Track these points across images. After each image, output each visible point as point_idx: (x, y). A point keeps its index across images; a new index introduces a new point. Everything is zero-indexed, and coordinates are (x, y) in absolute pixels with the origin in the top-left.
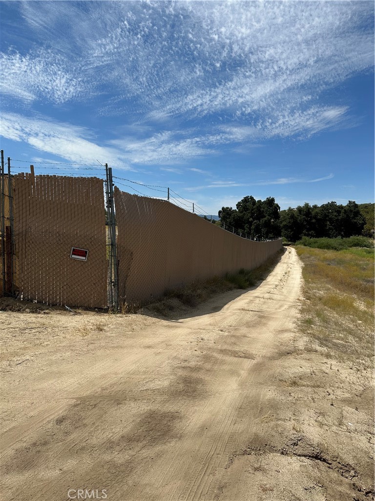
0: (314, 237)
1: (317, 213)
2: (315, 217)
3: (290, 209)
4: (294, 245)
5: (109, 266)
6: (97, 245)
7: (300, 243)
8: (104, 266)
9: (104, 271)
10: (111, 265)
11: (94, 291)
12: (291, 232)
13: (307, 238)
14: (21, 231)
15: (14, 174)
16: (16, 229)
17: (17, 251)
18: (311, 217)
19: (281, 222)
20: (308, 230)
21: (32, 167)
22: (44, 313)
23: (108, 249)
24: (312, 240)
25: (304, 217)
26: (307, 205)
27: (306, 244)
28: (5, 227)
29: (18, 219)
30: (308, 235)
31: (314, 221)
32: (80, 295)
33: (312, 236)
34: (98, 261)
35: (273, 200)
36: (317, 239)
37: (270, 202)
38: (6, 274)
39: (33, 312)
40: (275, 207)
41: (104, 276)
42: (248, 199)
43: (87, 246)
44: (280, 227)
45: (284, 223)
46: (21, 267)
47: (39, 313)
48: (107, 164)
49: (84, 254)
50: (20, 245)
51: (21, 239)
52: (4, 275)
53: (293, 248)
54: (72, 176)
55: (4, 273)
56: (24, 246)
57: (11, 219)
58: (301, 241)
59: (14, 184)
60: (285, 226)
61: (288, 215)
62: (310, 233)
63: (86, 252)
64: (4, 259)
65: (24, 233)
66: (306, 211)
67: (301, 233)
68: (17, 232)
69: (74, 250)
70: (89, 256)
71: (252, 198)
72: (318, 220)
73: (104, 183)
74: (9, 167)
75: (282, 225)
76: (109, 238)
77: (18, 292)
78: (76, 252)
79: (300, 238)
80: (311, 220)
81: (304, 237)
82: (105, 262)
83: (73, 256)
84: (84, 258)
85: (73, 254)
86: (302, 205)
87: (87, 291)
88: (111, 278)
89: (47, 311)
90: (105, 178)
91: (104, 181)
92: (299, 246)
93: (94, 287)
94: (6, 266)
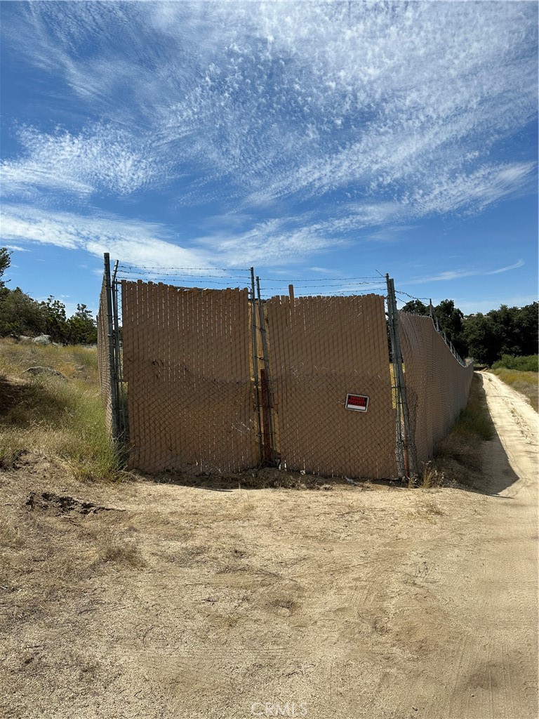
0: (519, 354)
1: (521, 320)
2: (519, 325)
3: (480, 315)
4: (490, 368)
5: (396, 417)
6: (380, 389)
7: (500, 365)
8: (391, 419)
9: (391, 425)
10: (400, 416)
11: (379, 455)
12: (483, 349)
13: (509, 357)
14: (279, 374)
15: (265, 298)
16: (272, 374)
17: (276, 402)
18: (512, 326)
19: (467, 336)
20: (510, 345)
21: (291, 288)
22: (326, 488)
23: (394, 392)
24: (518, 359)
25: (502, 325)
26: (504, 308)
27: (510, 366)
28: (259, 371)
29: (274, 359)
30: (510, 353)
31: (517, 331)
32: (361, 462)
33: (517, 354)
34: (382, 412)
35: (451, 304)
36: (525, 358)
37: (448, 307)
38: (263, 435)
39: (311, 488)
40: (456, 314)
41: (391, 433)
42: (414, 305)
43: (367, 390)
44: (465, 342)
45: (472, 337)
46: (281, 424)
47: (318, 489)
48: (388, 274)
49: (362, 402)
50: (280, 394)
51: (280, 386)
52: (261, 437)
53: (492, 373)
54: (342, 295)
55: (260, 433)
56: (284, 395)
57: (264, 360)
58: (500, 362)
59: (266, 312)
60: (474, 341)
61: (477, 324)
62: (513, 349)
63: (366, 399)
64: (259, 414)
65: (284, 378)
66: (505, 317)
67: (499, 350)
68: (275, 377)
69: (349, 397)
70: (369, 405)
71: (419, 303)
72: (523, 329)
73: (386, 301)
74: (258, 289)
75: (468, 340)
76: (394, 378)
77: (279, 460)
78: (353, 400)
79: (500, 358)
80: (512, 329)
81: (505, 356)
82: (391, 412)
83: (350, 406)
84: (363, 408)
85: (349, 403)
86: (497, 308)
87: (369, 454)
88: (400, 435)
89: (327, 486)
90: (386, 294)
91: (385, 298)
92: (500, 369)
93: (379, 449)
94: (262, 424)
